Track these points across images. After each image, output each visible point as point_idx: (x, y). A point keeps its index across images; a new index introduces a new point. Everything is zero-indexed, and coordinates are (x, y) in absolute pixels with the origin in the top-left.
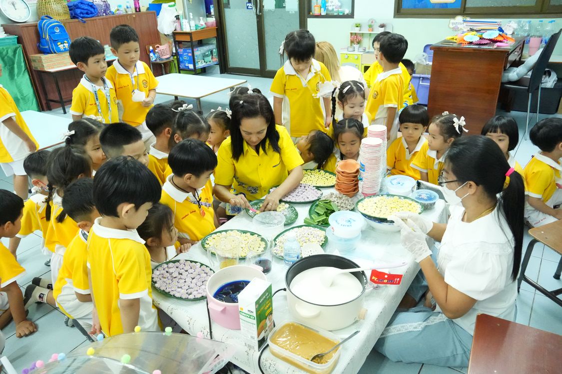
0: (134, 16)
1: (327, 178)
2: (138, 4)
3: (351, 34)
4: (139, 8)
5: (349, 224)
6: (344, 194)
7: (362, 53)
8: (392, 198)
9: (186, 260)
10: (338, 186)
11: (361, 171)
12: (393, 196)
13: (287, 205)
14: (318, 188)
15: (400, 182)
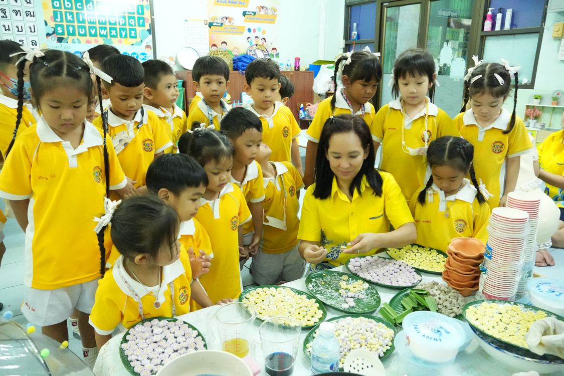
0: (292, 74)
1: (438, 260)
2: (299, 63)
3: (528, 107)
4: (299, 68)
5: (437, 336)
6: (453, 288)
7: (538, 130)
8: (533, 312)
9: (185, 323)
10: (446, 275)
11: (486, 258)
12: (536, 309)
13: (366, 285)
14: (418, 271)
15: (555, 290)
